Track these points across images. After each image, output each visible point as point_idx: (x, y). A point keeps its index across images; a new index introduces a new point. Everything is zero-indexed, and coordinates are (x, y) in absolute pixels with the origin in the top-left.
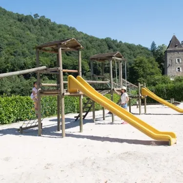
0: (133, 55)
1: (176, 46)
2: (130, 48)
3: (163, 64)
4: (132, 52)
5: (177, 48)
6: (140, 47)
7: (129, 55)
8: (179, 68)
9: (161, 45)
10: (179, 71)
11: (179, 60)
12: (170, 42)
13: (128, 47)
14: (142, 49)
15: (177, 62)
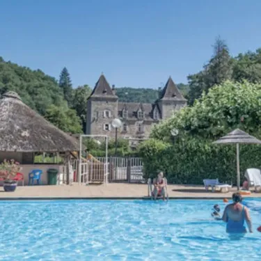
0: (27, 89)
1: (104, 92)
2: (20, 75)
3: (84, 116)
4: (25, 84)
5: (106, 95)
6: (39, 74)
7: (18, 88)
8: (107, 125)
9: (82, 85)
10: (107, 129)
11: (107, 113)
12: (97, 84)
13: (16, 72)
14: (43, 79)
15: (105, 115)
